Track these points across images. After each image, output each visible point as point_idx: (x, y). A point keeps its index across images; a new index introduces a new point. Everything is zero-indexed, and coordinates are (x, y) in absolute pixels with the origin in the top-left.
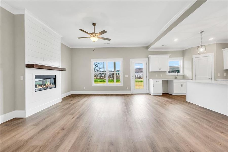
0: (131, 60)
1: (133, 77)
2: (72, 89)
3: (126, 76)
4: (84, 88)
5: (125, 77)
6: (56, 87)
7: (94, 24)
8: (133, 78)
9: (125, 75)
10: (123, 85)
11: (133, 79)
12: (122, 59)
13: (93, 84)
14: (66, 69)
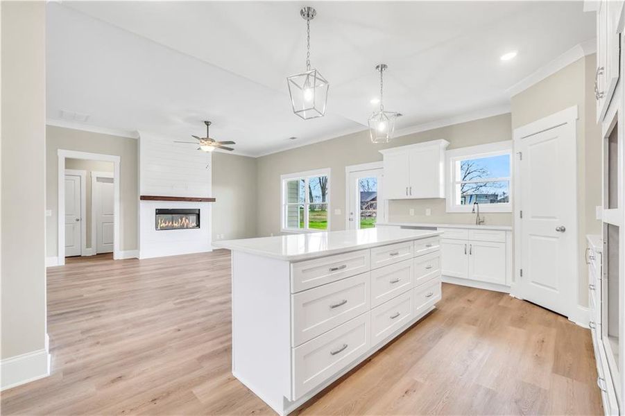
0: (348, 169)
1: (351, 214)
3: (338, 212)
7: (207, 123)
8: (351, 217)
9: (336, 210)
11: (352, 220)
12: (329, 169)
13: (283, 227)
14: (215, 199)
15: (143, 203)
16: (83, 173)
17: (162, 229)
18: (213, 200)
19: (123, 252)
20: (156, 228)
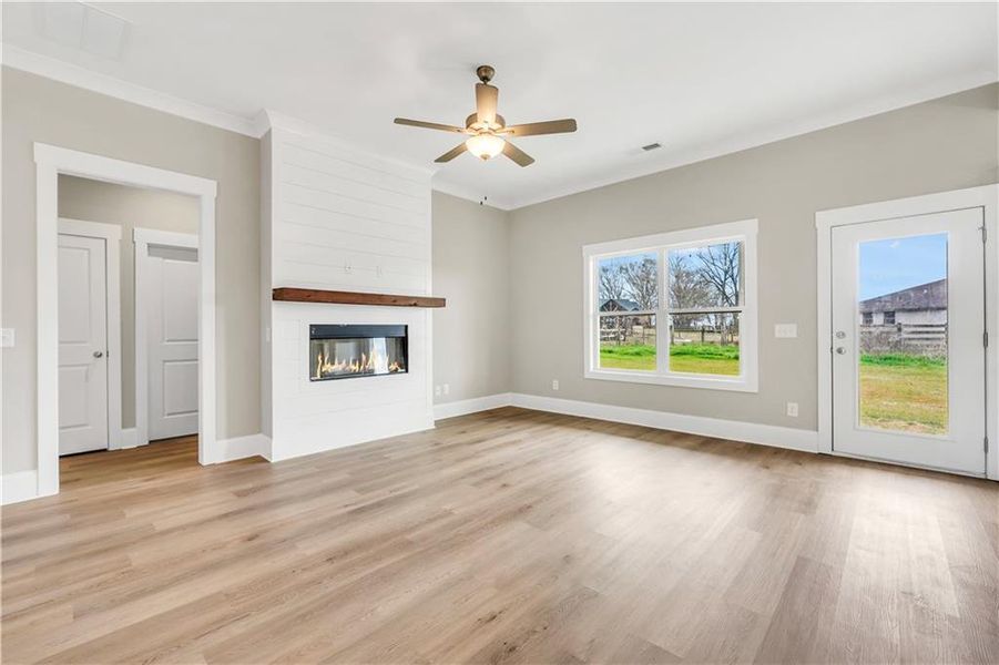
0: (824, 219)
1: (842, 335)
2: (510, 386)
3: (786, 331)
4: (556, 385)
5: (777, 335)
6: (407, 371)
7: (484, 73)
8: (838, 343)
9: (777, 327)
10: (760, 387)
11: (840, 351)
12: (754, 223)
13: (592, 367)
14: (444, 300)
15: (280, 310)
16: (113, 232)
17: (326, 377)
18: (439, 303)
19: (224, 443)
20: (313, 374)
